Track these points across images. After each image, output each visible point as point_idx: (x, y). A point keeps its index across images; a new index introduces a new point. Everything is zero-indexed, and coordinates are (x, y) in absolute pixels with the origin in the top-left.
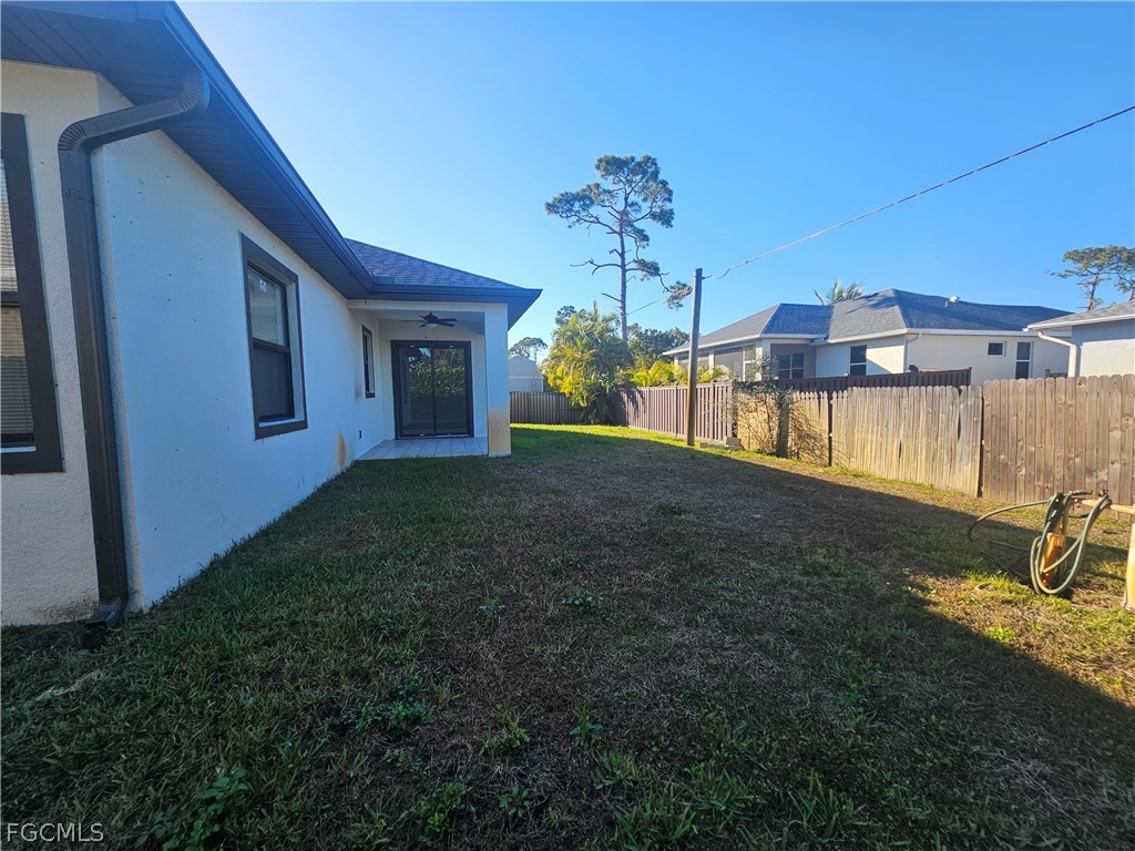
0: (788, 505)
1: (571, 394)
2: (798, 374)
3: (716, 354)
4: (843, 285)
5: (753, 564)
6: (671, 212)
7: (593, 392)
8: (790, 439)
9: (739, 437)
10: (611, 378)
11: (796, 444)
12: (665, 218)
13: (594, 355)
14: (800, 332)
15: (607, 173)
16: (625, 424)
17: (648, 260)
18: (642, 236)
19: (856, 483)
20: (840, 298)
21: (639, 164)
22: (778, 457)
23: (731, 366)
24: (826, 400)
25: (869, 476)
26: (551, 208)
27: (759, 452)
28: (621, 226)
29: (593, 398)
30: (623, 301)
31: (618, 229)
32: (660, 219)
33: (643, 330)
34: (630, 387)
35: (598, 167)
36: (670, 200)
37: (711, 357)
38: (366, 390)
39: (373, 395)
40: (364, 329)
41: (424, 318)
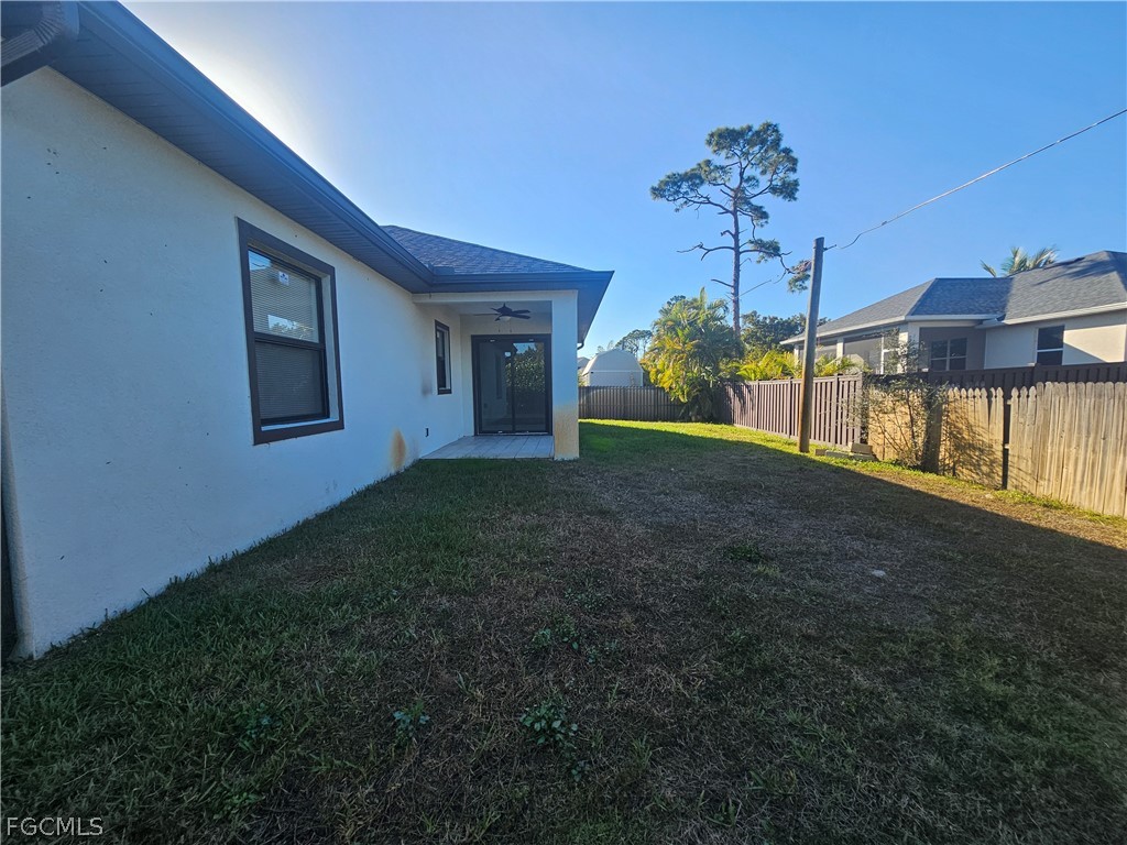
0: (932, 556)
1: (670, 388)
2: (958, 364)
3: (846, 341)
4: (1028, 252)
5: (859, 678)
6: (796, 183)
7: (695, 387)
8: (942, 449)
9: (870, 443)
10: (717, 370)
11: (951, 456)
12: (788, 190)
13: (696, 346)
14: (963, 313)
15: (720, 147)
16: (730, 422)
17: (765, 239)
18: (761, 214)
19: (1049, 521)
20: (1022, 266)
21: (758, 133)
22: (924, 472)
23: (865, 355)
24: (1000, 400)
25: (1071, 508)
26: (658, 192)
27: (897, 463)
28: (735, 204)
29: (694, 391)
30: (736, 287)
31: (731, 209)
32: (781, 193)
33: (761, 319)
34: (737, 381)
35: (709, 143)
36: (794, 170)
37: (840, 347)
38: (439, 386)
39: (449, 392)
40: (437, 323)
41: (498, 311)
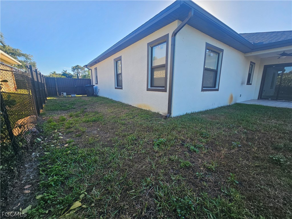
38: (247, 82)
39: (251, 84)
40: (251, 62)
41: (280, 55)
